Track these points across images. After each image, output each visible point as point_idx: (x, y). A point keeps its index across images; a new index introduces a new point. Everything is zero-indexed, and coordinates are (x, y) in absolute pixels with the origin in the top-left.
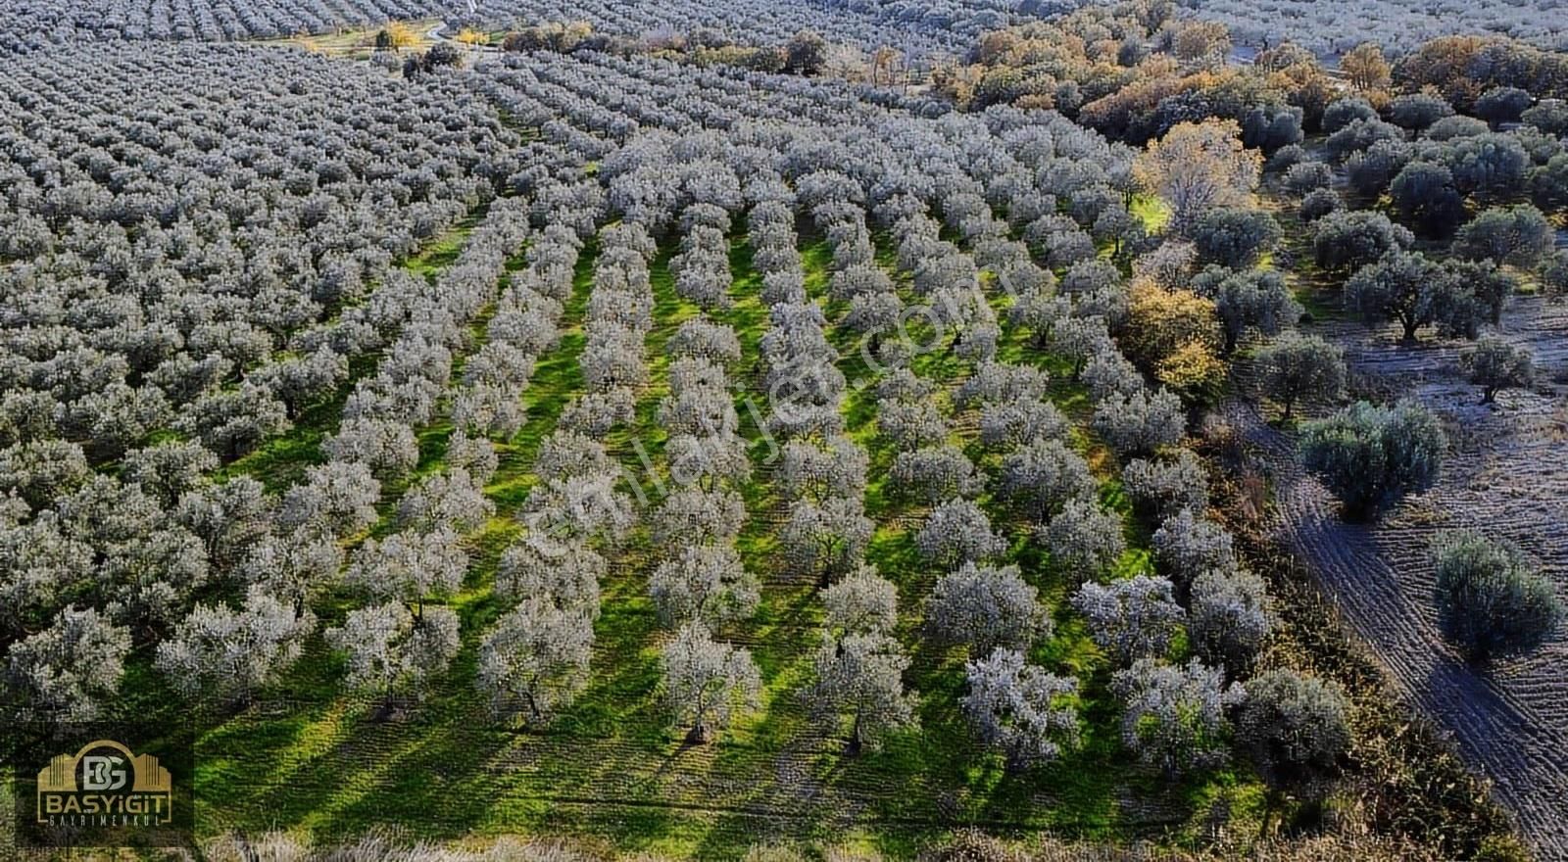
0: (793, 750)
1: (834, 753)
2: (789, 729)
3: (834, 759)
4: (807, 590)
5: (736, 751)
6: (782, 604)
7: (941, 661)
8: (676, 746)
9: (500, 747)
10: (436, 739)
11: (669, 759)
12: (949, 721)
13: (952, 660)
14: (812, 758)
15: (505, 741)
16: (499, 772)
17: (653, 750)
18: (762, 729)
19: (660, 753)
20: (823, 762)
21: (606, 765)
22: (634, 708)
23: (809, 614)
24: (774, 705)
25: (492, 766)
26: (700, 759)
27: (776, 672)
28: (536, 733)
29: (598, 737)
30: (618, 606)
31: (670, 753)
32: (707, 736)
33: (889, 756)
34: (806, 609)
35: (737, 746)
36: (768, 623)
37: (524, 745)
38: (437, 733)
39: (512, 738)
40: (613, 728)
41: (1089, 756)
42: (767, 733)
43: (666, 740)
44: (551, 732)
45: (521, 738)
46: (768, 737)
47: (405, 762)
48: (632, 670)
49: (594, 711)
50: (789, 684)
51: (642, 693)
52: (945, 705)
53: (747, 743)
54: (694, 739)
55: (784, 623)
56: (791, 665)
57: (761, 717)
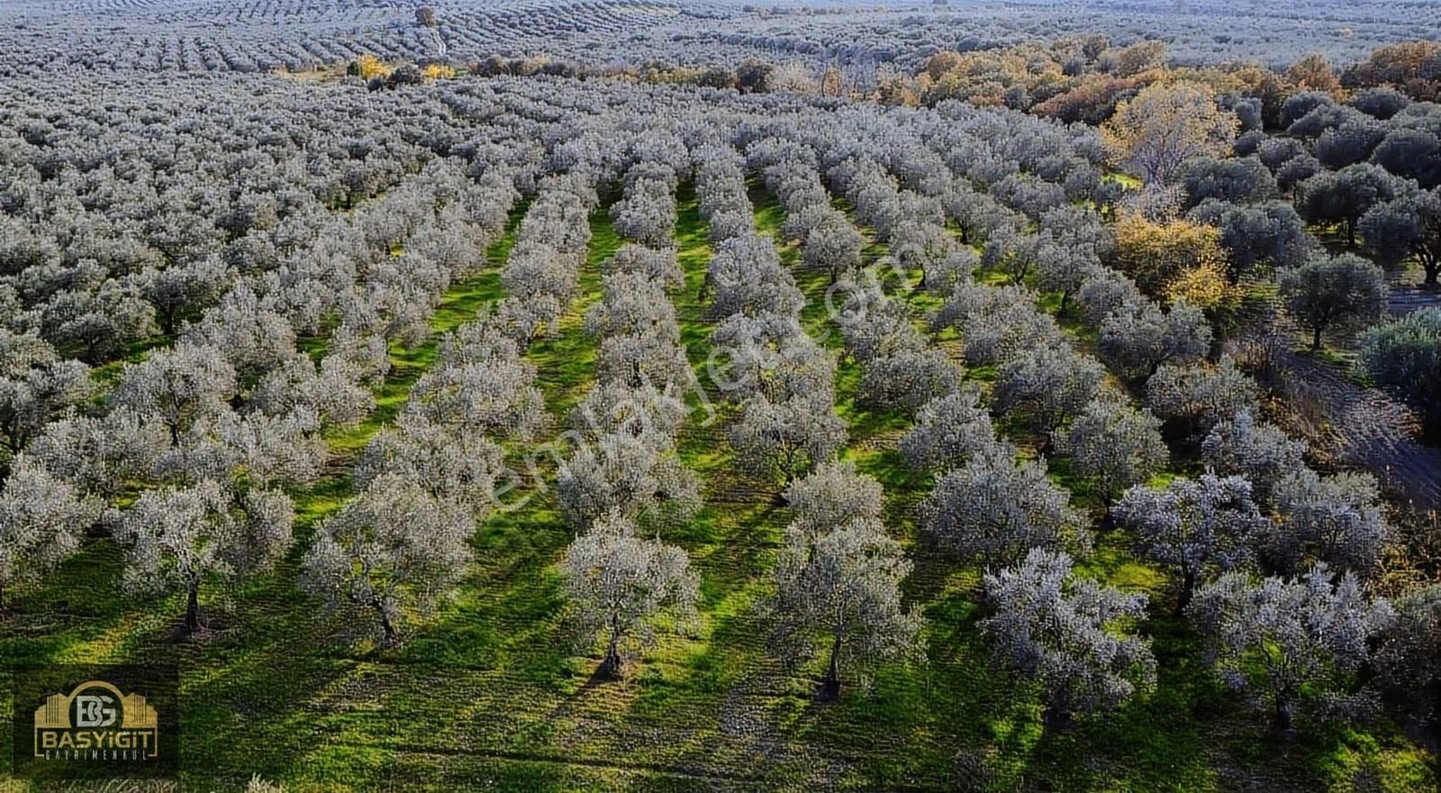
0: (743, 691)
1: (801, 696)
2: (736, 665)
3: (802, 703)
4: (760, 508)
5: (663, 690)
6: (729, 522)
7: (939, 590)
8: (580, 681)
9: (333, 678)
10: (249, 664)
11: (570, 698)
12: (958, 661)
13: (952, 589)
14: (771, 702)
15: (342, 671)
16: (325, 711)
17: (548, 686)
18: (701, 664)
19: (557, 691)
20: (788, 707)
21: (480, 704)
22: (526, 634)
23: (764, 534)
24: (718, 635)
25: (317, 702)
26: (613, 700)
27: (720, 596)
28: (388, 661)
29: (473, 668)
30: (521, 519)
31: (571, 690)
32: (625, 669)
33: (880, 702)
34: (760, 528)
35: (663, 683)
36: (711, 542)
37: (367, 675)
38: (251, 658)
39: (352, 667)
40: (495, 657)
41: (1160, 707)
42: (708, 668)
43: (567, 674)
44: (409, 661)
45: (368, 667)
46: (709, 674)
47: (196, 693)
48: (530, 590)
49: (472, 636)
50: (738, 610)
51: (539, 617)
52: (950, 640)
53: (680, 680)
54: (607, 673)
55: (734, 542)
56: (741, 589)
57: (699, 649)
